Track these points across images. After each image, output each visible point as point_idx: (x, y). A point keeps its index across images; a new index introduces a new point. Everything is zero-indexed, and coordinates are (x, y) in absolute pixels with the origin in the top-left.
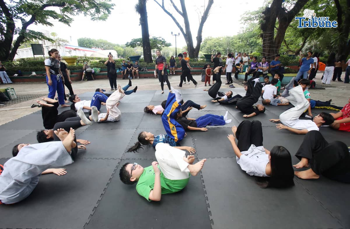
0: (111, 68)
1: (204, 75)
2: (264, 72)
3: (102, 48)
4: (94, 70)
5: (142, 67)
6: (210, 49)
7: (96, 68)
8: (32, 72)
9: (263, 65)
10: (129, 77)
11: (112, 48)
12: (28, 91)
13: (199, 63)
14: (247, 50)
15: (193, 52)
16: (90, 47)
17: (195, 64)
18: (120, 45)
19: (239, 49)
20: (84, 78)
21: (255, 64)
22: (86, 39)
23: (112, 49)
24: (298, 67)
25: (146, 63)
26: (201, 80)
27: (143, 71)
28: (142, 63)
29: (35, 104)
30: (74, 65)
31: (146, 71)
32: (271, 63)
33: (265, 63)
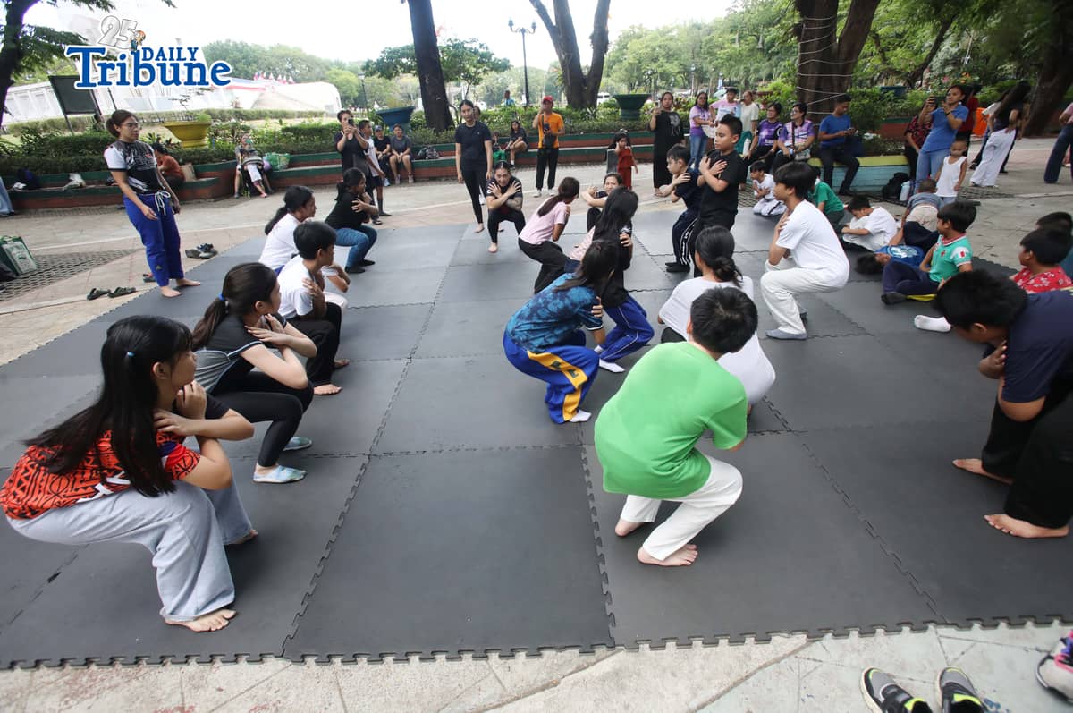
2: (798, 153)
3: (288, 79)
4: (269, 160)
5: (421, 143)
6: (638, 69)
7: (274, 154)
8: (69, 176)
9: (796, 130)
11: (322, 75)
12: (67, 242)
13: (601, 125)
15: (580, 85)
16: (249, 76)
17: (587, 127)
18: (348, 65)
20: (240, 188)
21: (773, 130)
23: (323, 79)
24: (905, 134)
25: (431, 132)
27: (423, 157)
28: (418, 133)
29: (98, 289)
30: (204, 148)
31: (432, 157)
32: (821, 125)
33: (801, 126)
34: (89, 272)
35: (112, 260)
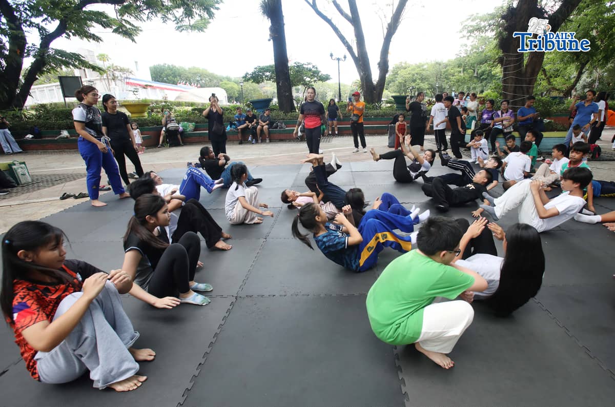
0: (215, 122)
1: (393, 136)
2: (505, 128)
3: (197, 84)
4: (182, 126)
6: (405, 86)
7: (186, 123)
8: (60, 131)
9: (504, 115)
10: (250, 139)
11: (217, 84)
12: (54, 168)
13: (384, 112)
14: (474, 88)
15: (372, 91)
16: (174, 83)
17: (376, 113)
18: (233, 79)
19: (459, 86)
20: (163, 142)
21: (490, 114)
22: (166, 66)
23: (218, 86)
24: (569, 119)
25: (282, 113)
26: (388, 144)
27: (276, 127)
28: (274, 114)
29: (68, 193)
30: (144, 118)
31: (282, 128)
32: (518, 113)
33: (507, 113)
34: (63, 184)
35: (79, 178)
